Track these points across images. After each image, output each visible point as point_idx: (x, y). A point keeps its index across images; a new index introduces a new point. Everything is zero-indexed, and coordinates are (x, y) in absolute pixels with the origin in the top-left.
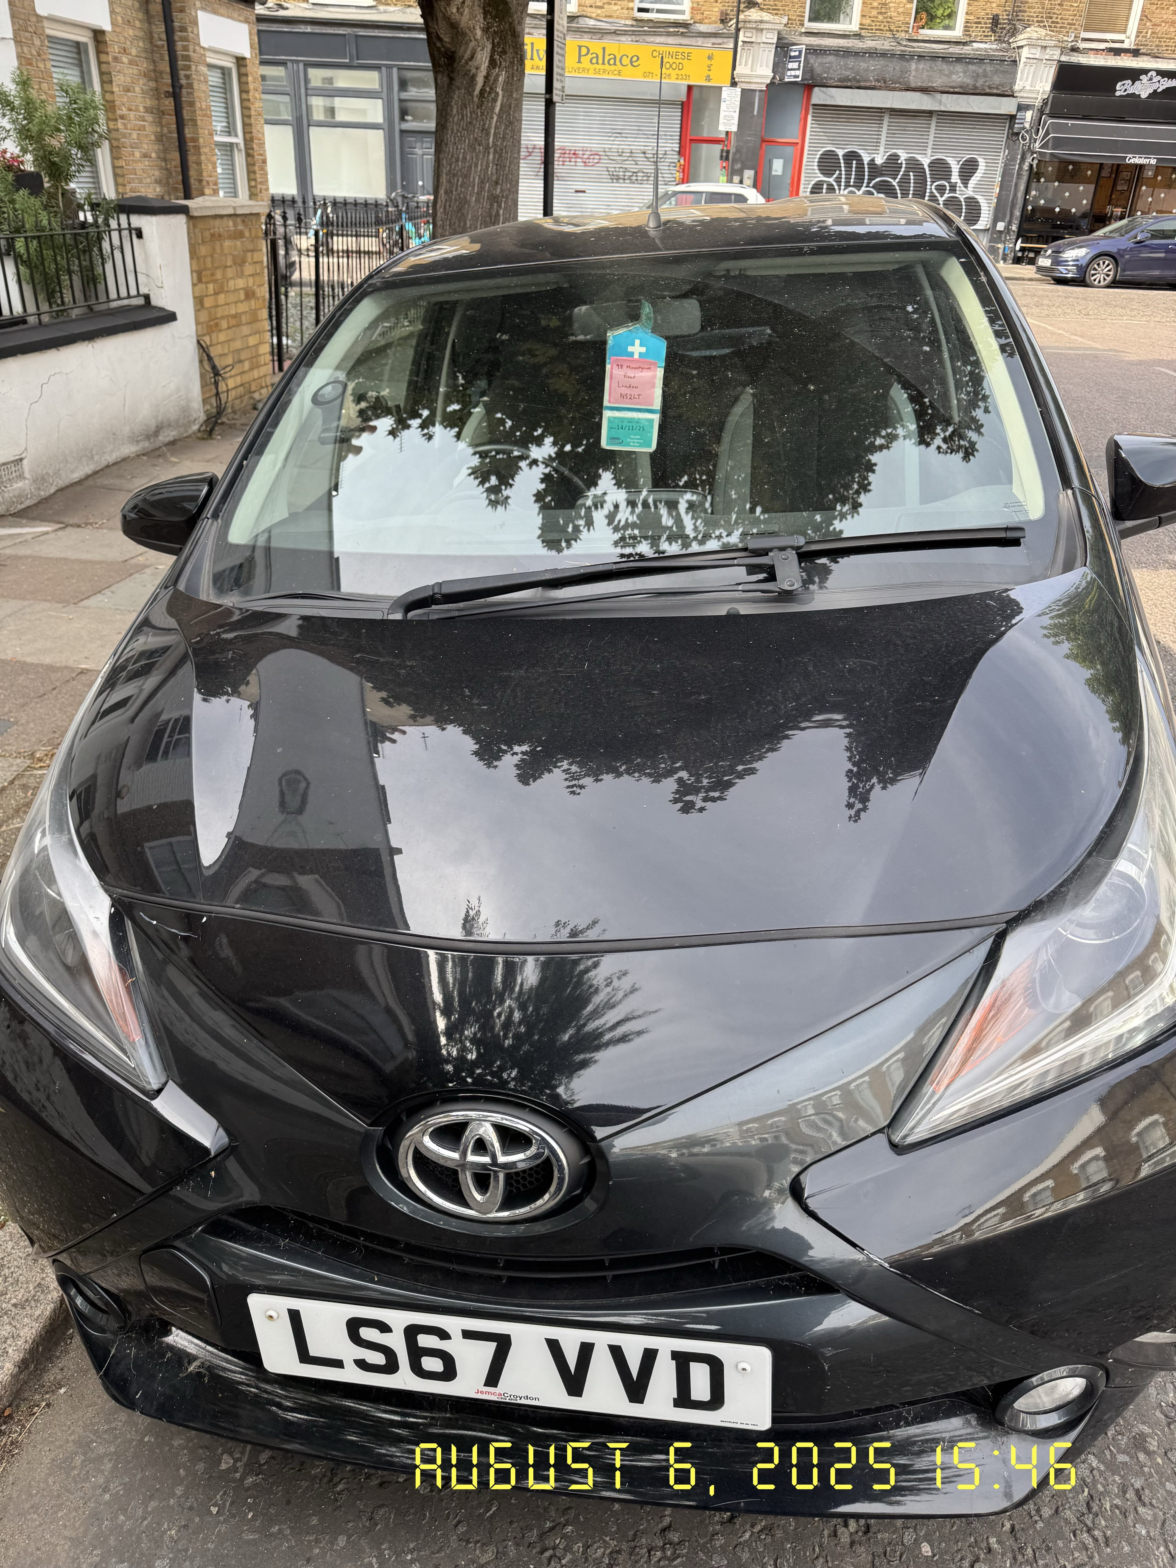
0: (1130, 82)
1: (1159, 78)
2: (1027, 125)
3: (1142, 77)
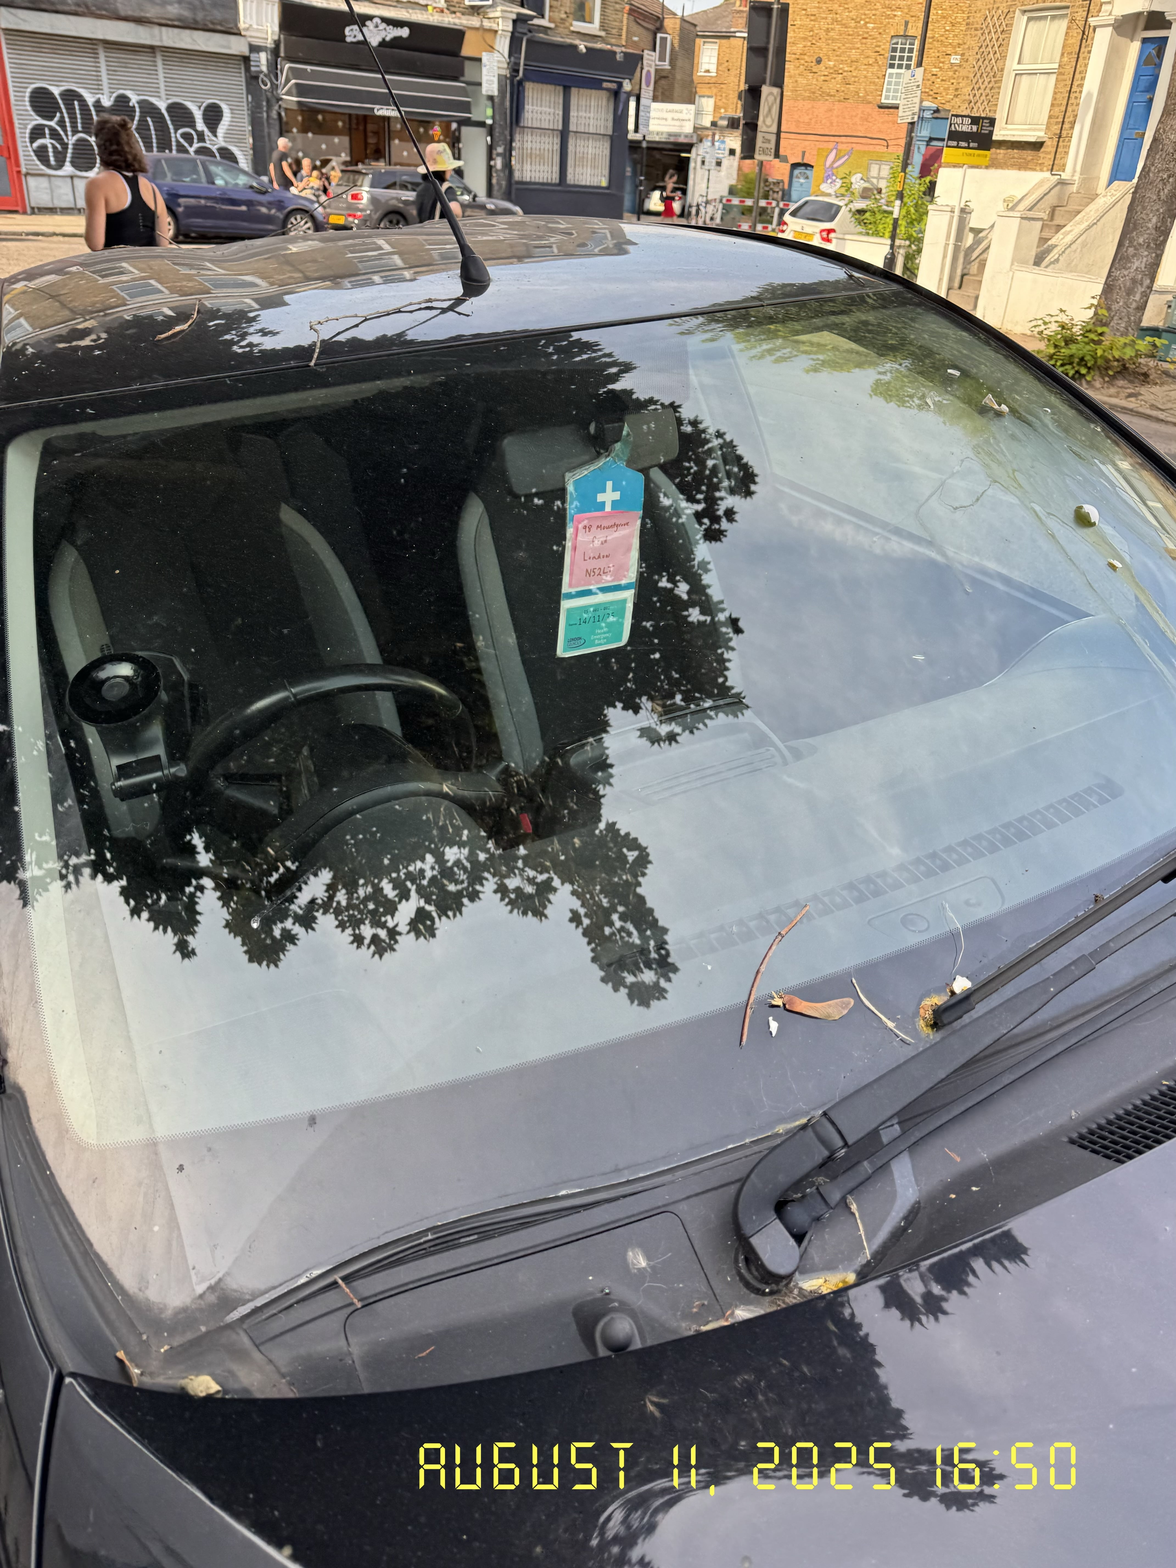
0: (356, 27)
1: (384, 25)
2: (264, 69)
3: (368, 23)
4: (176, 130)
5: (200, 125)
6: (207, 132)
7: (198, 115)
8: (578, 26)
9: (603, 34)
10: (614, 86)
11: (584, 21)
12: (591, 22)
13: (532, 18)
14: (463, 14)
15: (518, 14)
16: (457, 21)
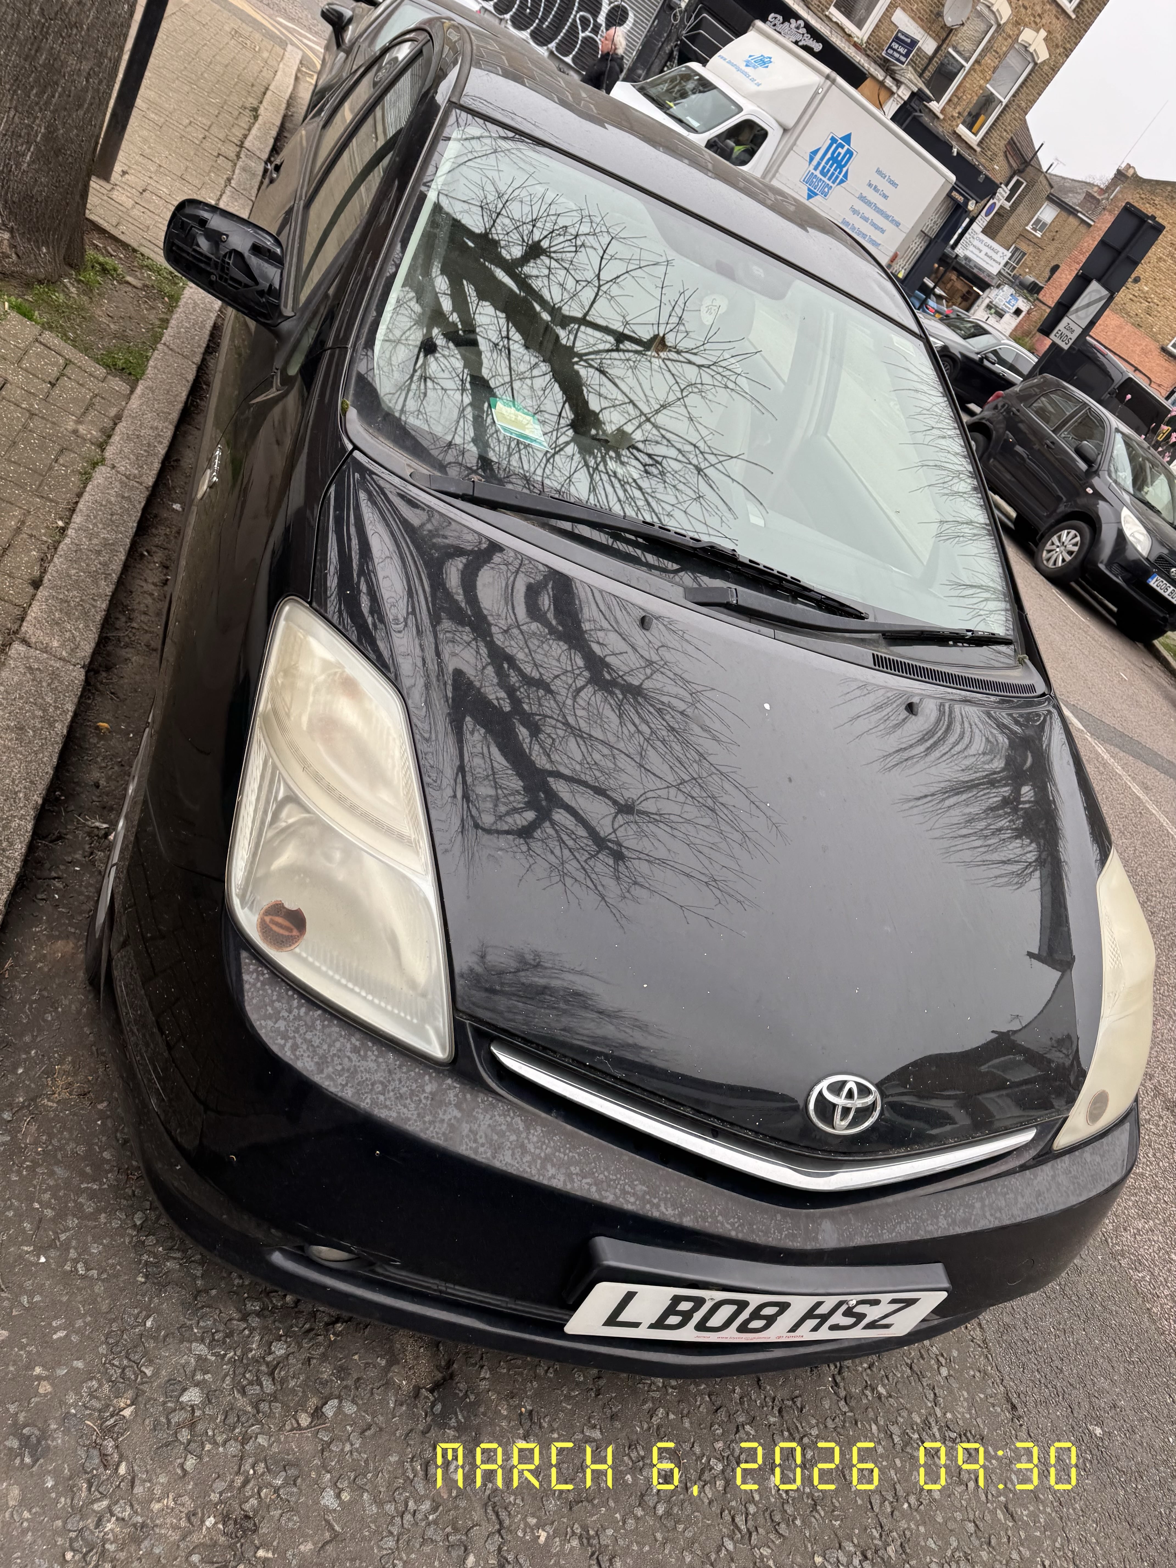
0: (780, 18)
1: (804, 31)
2: (683, 6)
3: (793, 21)
4: (579, 10)
5: (601, 19)
6: (603, 28)
7: (605, 9)
8: (962, 130)
9: (978, 149)
10: (960, 199)
11: (970, 128)
12: (975, 134)
13: (930, 100)
14: (875, 62)
15: (920, 90)
16: (866, 65)
